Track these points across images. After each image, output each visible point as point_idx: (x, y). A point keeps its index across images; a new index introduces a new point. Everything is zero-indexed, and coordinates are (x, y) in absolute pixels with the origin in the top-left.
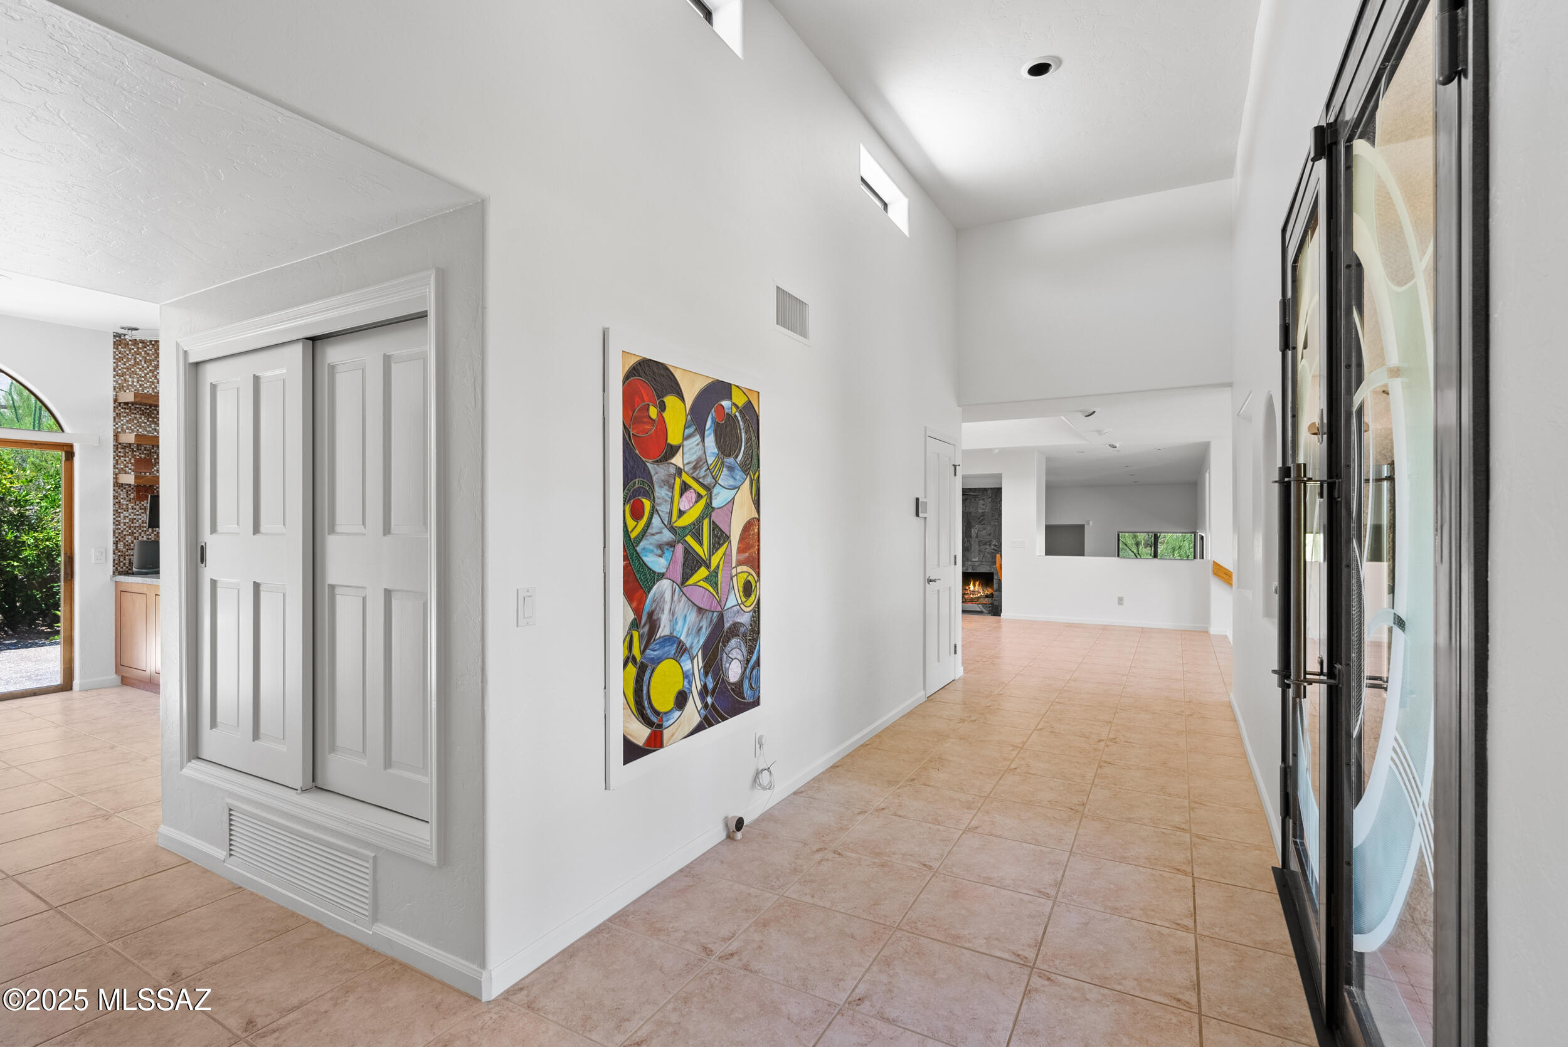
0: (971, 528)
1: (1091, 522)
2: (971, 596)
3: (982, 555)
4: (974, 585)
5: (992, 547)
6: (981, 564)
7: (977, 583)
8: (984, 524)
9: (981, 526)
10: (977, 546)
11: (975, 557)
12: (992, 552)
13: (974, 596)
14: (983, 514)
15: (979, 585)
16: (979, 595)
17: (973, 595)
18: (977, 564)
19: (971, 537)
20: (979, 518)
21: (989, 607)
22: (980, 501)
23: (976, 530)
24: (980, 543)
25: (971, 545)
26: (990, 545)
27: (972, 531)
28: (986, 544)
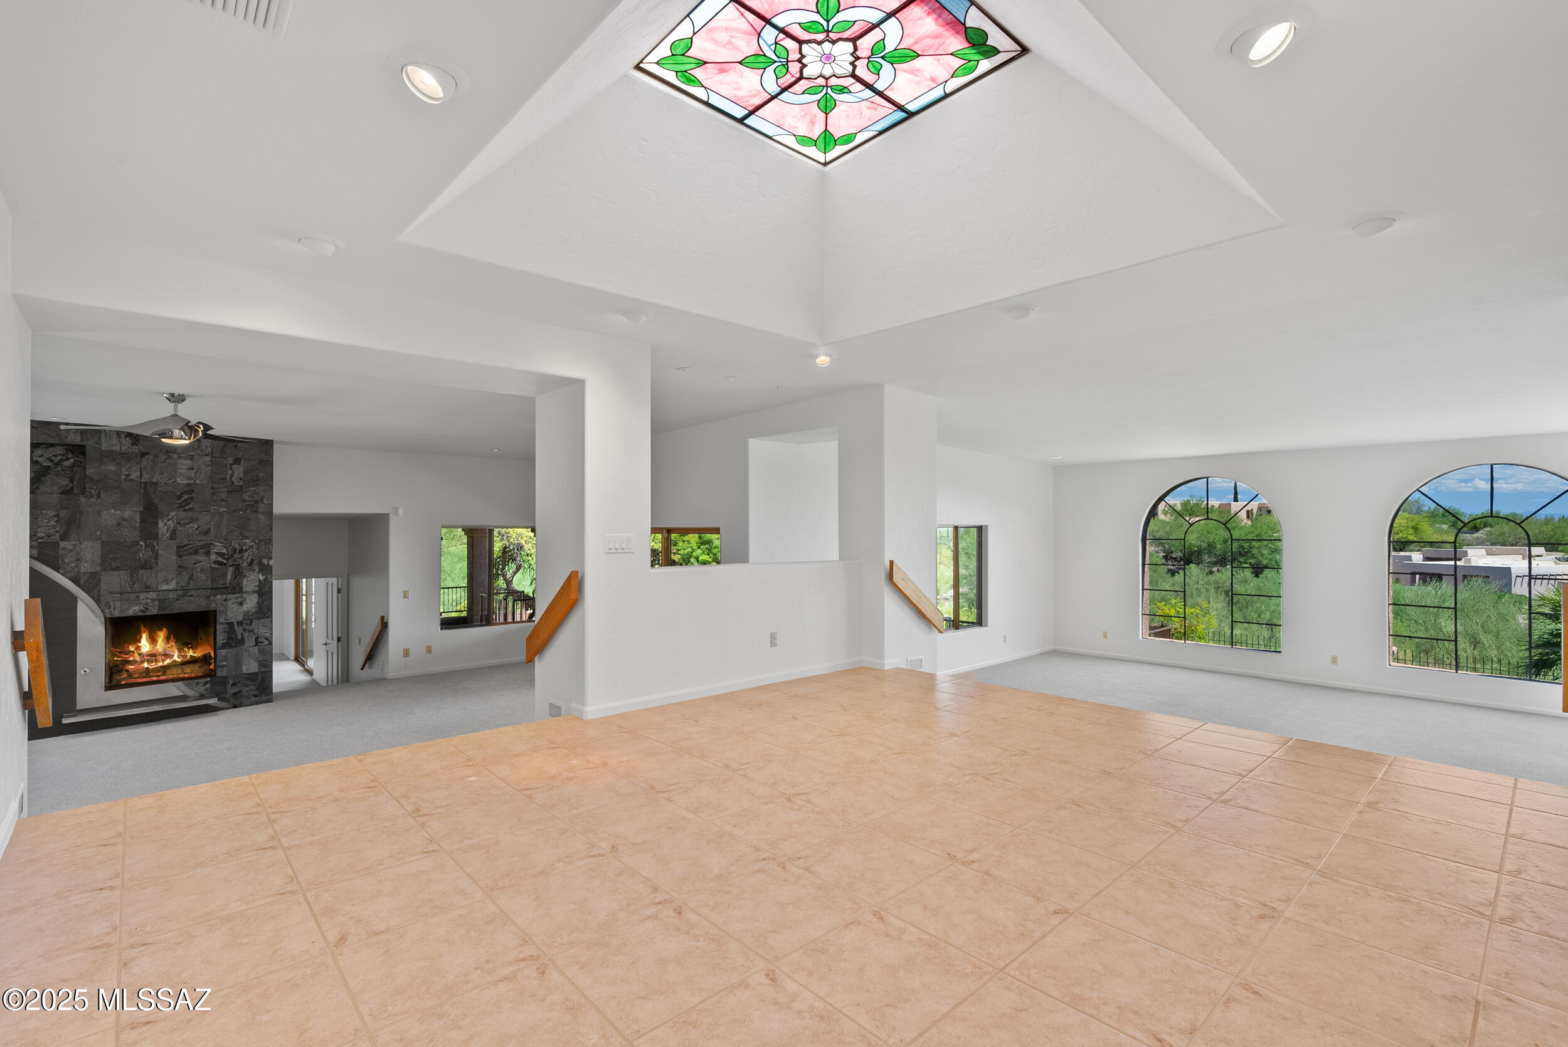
0: (156, 518)
1: (401, 511)
2: (146, 665)
3: (186, 576)
4: (153, 640)
5: (213, 557)
6: (183, 596)
7: (161, 636)
8: (191, 509)
9: (182, 514)
10: (174, 557)
11: (166, 581)
12: (212, 569)
13: (154, 665)
14: (190, 489)
15: (168, 639)
16: (168, 661)
17: (149, 662)
18: (172, 595)
19: (156, 537)
20: (179, 497)
21: (205, 684)
22: (182, 461)
23: (170, 522)
24: (181, 551)
25: (157, 556)
26: (208, 553)
27: (161, 524)
28: (196, 552)
